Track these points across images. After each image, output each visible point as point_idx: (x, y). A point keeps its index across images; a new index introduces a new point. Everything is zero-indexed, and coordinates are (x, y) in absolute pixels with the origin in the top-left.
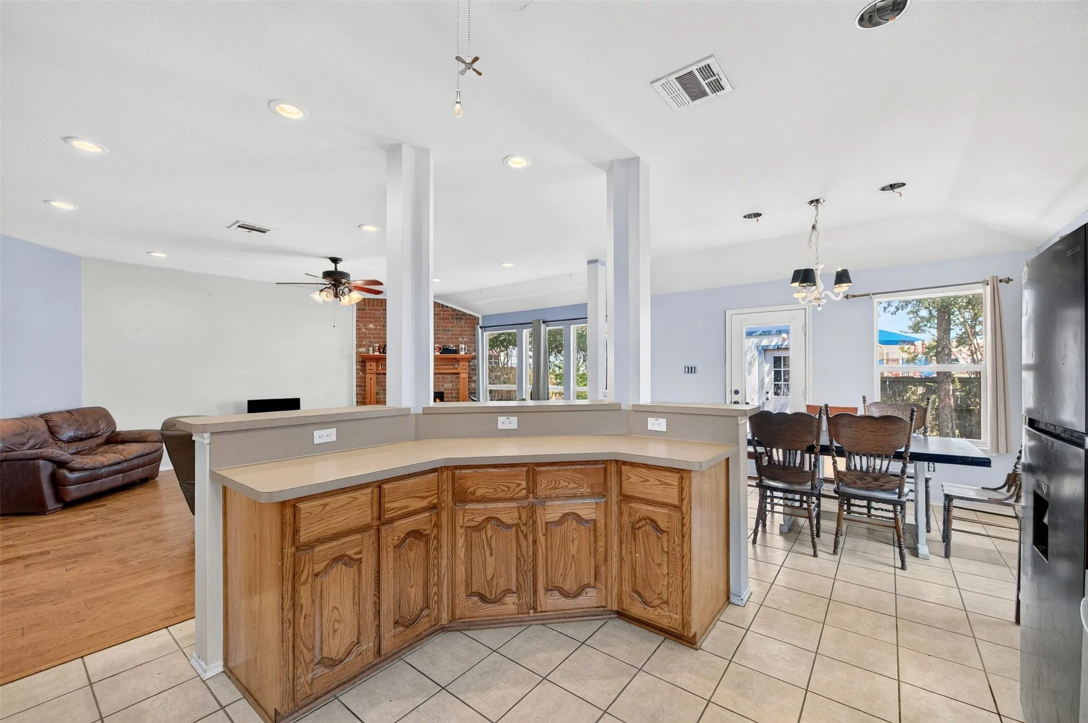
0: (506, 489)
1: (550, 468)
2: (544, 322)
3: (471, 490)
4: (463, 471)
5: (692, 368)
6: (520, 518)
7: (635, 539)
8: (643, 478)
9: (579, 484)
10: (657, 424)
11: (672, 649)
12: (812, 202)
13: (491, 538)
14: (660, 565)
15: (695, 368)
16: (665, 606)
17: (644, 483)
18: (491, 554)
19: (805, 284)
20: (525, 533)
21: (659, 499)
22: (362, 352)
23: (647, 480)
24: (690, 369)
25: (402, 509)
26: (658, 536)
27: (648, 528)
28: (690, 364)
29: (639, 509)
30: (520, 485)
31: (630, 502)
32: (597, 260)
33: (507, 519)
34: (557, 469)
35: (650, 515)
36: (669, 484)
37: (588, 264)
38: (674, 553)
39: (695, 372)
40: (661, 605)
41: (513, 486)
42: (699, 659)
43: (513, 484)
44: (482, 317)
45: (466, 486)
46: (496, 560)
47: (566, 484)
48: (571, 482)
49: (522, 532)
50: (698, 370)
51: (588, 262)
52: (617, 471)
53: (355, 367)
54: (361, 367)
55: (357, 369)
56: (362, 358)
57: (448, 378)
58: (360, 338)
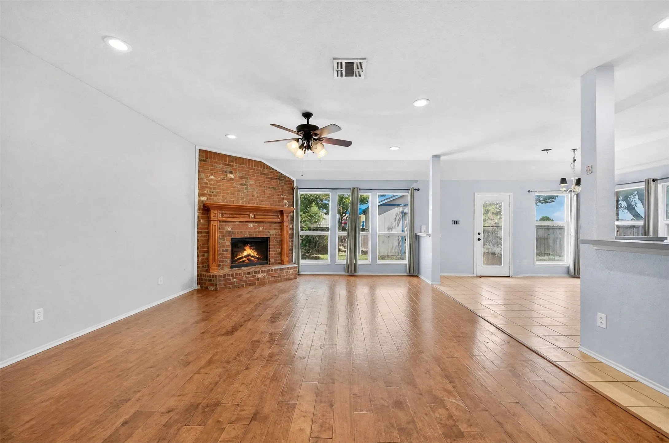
22: (203, 201)
24: (456, 222)
37: (433, 157)
44: (297, 180)
53: (196, 214)
54: (202, 215)
55: (198, 216)
56: (204, 205)
57: (274, 226)
58: (202, 186)
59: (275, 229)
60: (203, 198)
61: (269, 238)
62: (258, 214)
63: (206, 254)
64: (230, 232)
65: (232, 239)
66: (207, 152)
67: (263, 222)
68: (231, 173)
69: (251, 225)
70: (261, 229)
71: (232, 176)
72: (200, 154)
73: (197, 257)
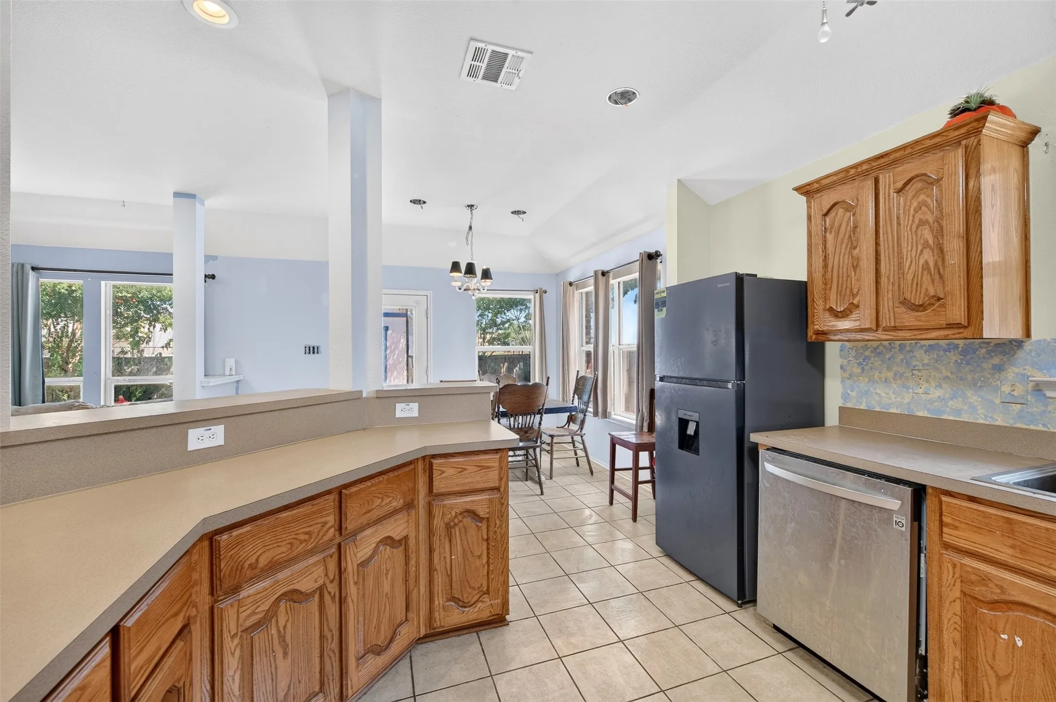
0: (307, 537)
1: (362, 486)
2: (33, 269)
3: (253, 560)
4: (235, 533)
5: (314, 348)
6: (326, 575)
7: (450, 541)
8: (459, 468)
9: (393, 497)
10: (407, 410)
11: (493, 637)
12: (468, 206)
13: (285, 627)
14: (479, 557)
15: (318, 348)
16: (486, 598)
17: (462, 473)
18: (285, 654)
19: (469, 276)
20: (333, 594)
21: (478, 486)
23: (465, 469)
24: (311, 349)
25: (152, 659)
26: (477, 526)
27: (468, 521)
28: (312, 343)
29: (456, 504)
30: (325, 523)
31: (443, 500)
32: (195, 195)
33: (306, 585)
34: (370, 484)
35: (468, 507)
36: (489, 467)
37: (174, 197)
38: (495, 537)
39: (317, 353)
40: (481, 599)
41: (315, 529)
42: (517, 631)
43: (315, 526)
45: (241, 559)
46: (293, 661)
47: (379, 501)
48: (385, 497)
49: (329, 593)
50: (321, 349)
51: (175, 193)
52: (424, 468)
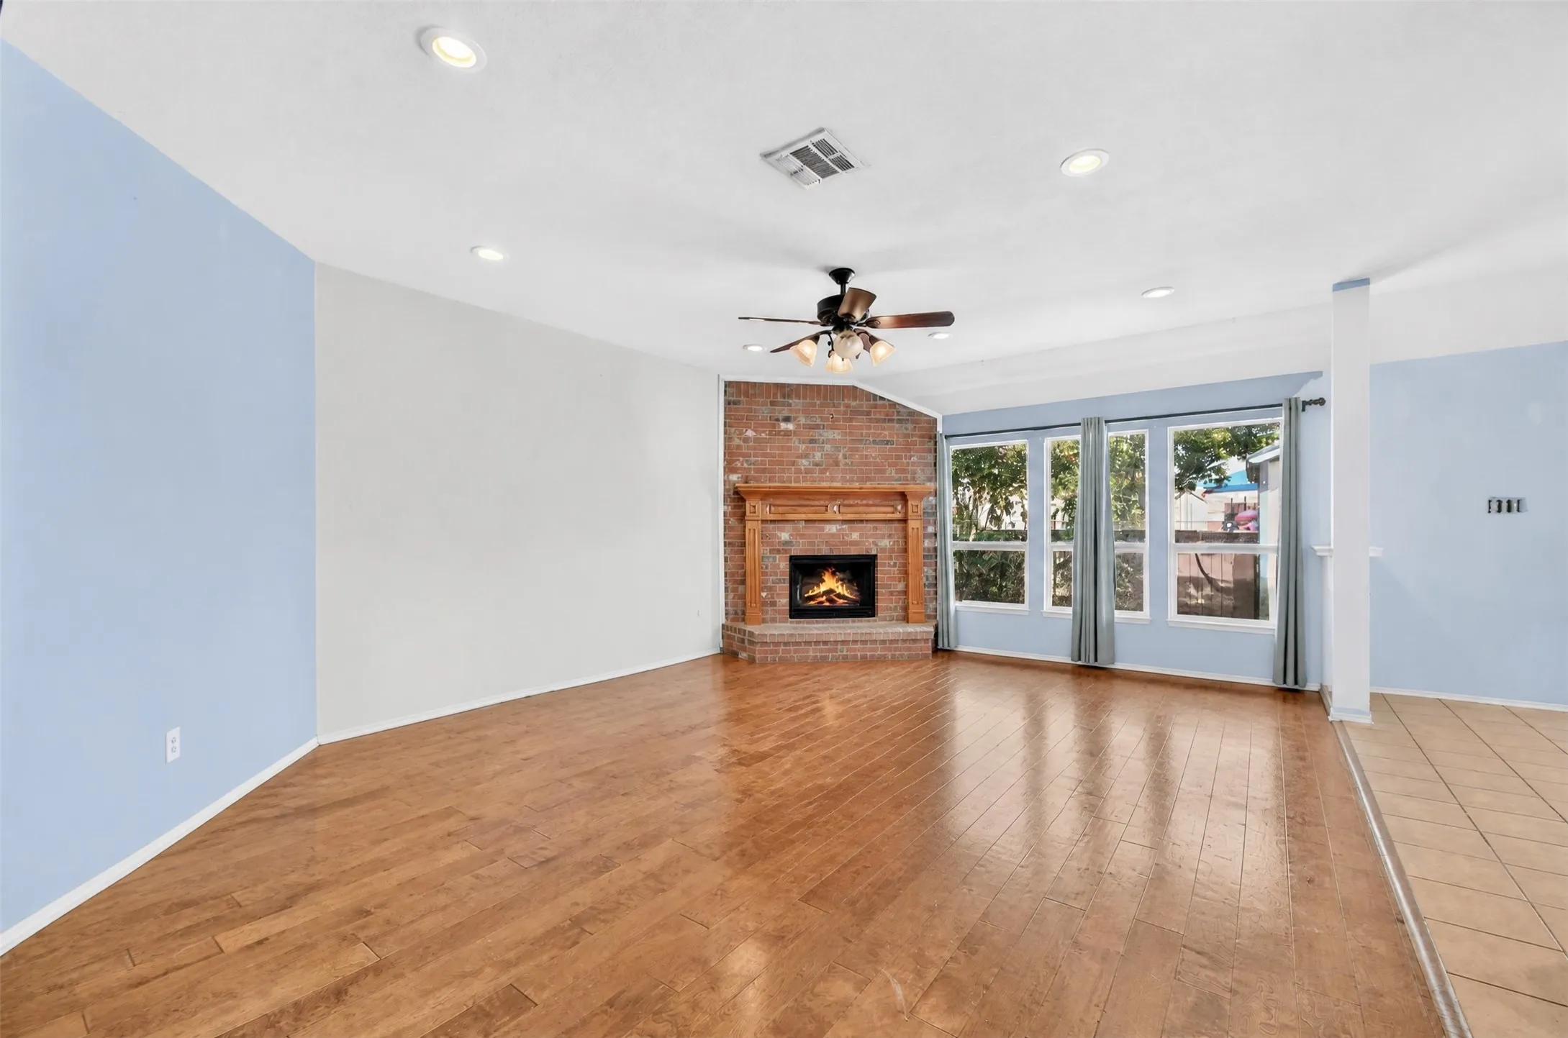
5: (1510, 502)
15: (1519, 501)
22: (733, 482)
24: (1504, 504)
32: (1368, 279)
37: (1334, 290)
39: (1519, 511)
44: (944, 418)
51: (1335, 285)
53: (721, 509)
54: (732, 509)
55: (724, 512)
56: (736, 492)
57: (884, 529)
58: (731, 456)
59: (890, 536)
60: (734, 477)
61: (876, 556)
62: (846, 502)
63: (741, 588)
64: (786, 543)
65: (791, 557)
66: (738, 384)
67: (862, 521)
68: (787, 419)
69: (833, 528)
70: (855, 536)
71: (790, 426)
72: (727, 389)
73: (725, 592)
